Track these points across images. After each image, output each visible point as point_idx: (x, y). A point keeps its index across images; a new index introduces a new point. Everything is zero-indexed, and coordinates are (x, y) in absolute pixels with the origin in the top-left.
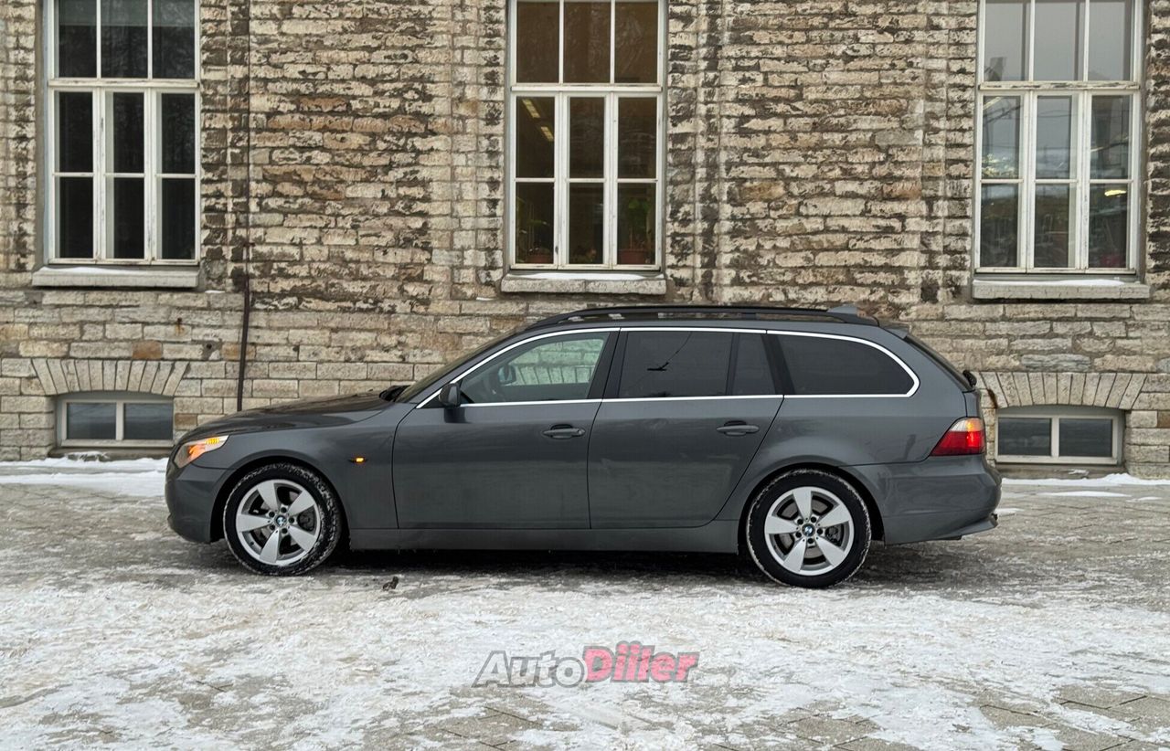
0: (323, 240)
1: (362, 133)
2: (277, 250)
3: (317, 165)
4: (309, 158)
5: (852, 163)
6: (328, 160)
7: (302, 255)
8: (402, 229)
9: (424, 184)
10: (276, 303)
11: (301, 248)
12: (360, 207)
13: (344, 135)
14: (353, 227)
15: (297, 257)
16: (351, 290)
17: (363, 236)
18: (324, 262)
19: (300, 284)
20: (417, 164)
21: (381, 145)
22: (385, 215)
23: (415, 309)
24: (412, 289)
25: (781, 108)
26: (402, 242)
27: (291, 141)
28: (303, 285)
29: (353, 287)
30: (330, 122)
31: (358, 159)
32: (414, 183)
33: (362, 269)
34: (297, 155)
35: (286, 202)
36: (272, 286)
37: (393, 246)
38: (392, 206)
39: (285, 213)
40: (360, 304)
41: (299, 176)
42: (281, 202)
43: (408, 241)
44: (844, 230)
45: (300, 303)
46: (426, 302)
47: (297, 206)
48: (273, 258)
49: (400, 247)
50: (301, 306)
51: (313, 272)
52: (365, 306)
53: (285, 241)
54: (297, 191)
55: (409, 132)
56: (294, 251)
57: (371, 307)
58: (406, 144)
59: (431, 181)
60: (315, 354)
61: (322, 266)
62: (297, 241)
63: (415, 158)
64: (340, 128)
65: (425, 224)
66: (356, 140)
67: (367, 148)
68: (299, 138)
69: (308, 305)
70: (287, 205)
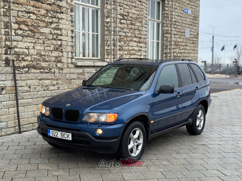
0: (35, 47)
1: (44, 9)
2: (21, 50)
3: (32, 19)
4: (30, 16)
5: (135, 33)
6: (35, 18)
7: (29, 53)
8: (56, 45)
9: (61, 29)
10: (22, 71)
11: (28, 50)
12: (45, 36)
13: (40, 9)
14: (43, 43)
15: (28, 53)
16: (43, 66)
17: (46, 46)
18: (36, 55)
19: (29, 63)
20: (59, 23)
21: (50, 15)
22: (51, 40)
23: (60, 72)
24: (59, 65)
25: (126, 18)
26: (56, 49)
27: (24, 9)
28: (30, 64)
29: (44, 64)
30: (35, 4)
31: (43, 19)
32: (58, 29)
33: (46, 58)
34: (26, 15)
35: (23, 32)
36: (20, 64)
37: (54, 51)
38: (53, 37)
39: (23, 36)
40: (46, 71)
41: (27, 22)
42: (22, 32)
43: (57, 49)
44: (134, 50)
45: (29, 70)
46: (62, 69)
47: (27, 34)
48: (20, 54)
49: (55, 51)
50: (29, 72)
51: (32, 59)
52: (47, 71)
53: (24, 47)
54: (26, 28)
55: (56, 12)
56: (26, 51)
57: (49, 71)
58: (56, 15)
59: (62, 29)
60: (35, 89)
61: (35, 57)
62: (27, 47)
63: (58, 21)
64: (38, 7)
65: (61, 43)
66: (43, 12)
67: (46, 15)
68: (26, 8)
69: (32, 71)
70: (24, 33)
